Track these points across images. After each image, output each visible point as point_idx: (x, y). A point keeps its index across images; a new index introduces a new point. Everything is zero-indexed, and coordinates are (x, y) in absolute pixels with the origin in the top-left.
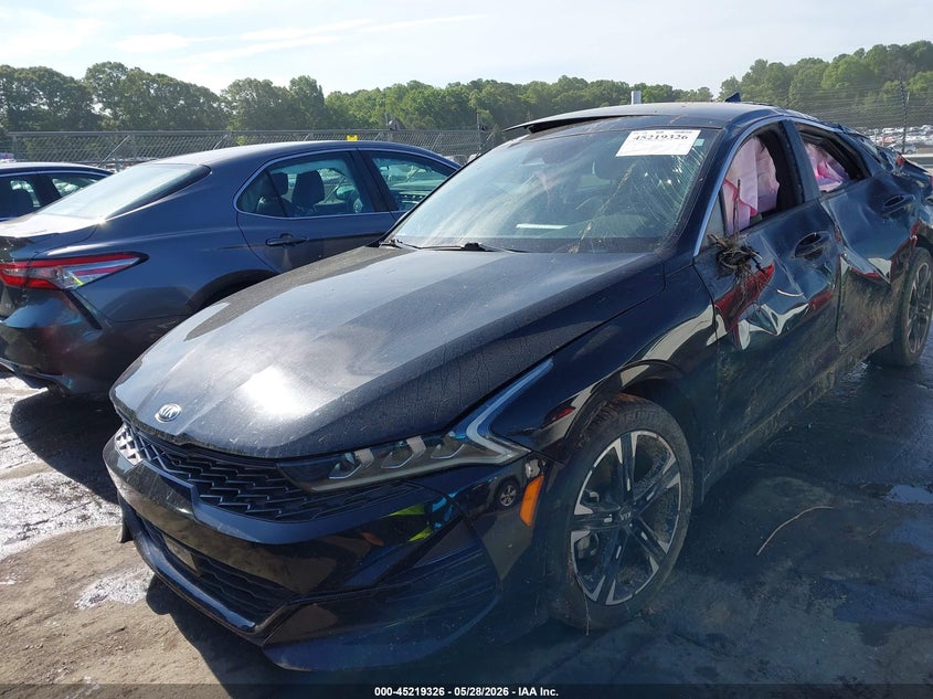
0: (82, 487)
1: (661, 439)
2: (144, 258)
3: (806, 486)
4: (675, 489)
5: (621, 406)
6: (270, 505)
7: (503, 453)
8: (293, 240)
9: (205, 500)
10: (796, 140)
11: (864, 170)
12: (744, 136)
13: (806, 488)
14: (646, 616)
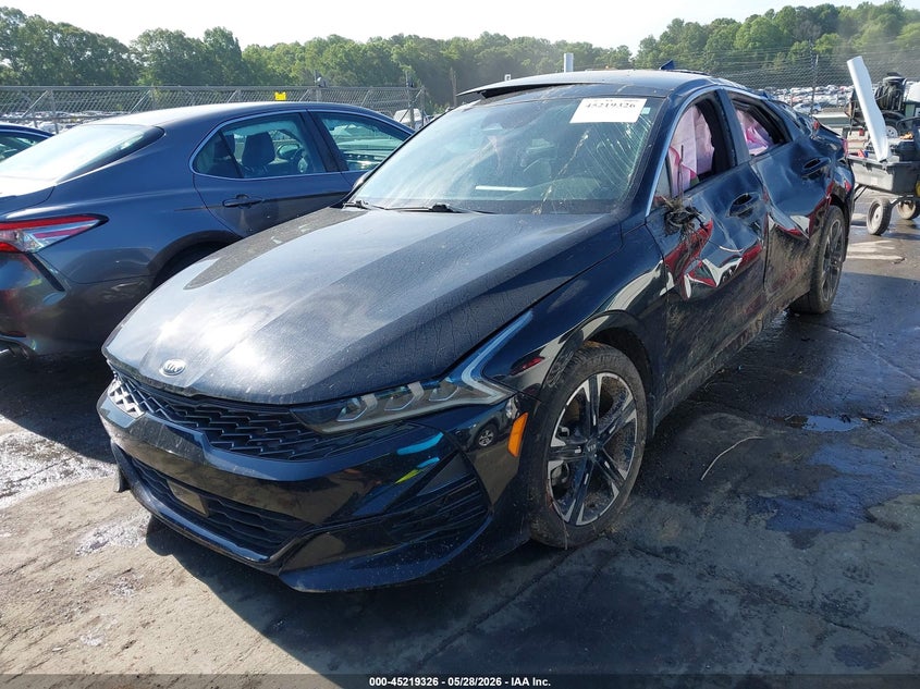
0: (58, 445)
1: (621, 380)
2: (103, 220)
3: (739, 420)
4: (631, 423)
5: (589, 351)
6: (283, 447)
7: (492, 394)
8: (249, 201)
9: (216, 446)
10: (729, 107)
11: (786, 134)
12: (686, 105)
13: (739, 422)
14: (609, 536)
